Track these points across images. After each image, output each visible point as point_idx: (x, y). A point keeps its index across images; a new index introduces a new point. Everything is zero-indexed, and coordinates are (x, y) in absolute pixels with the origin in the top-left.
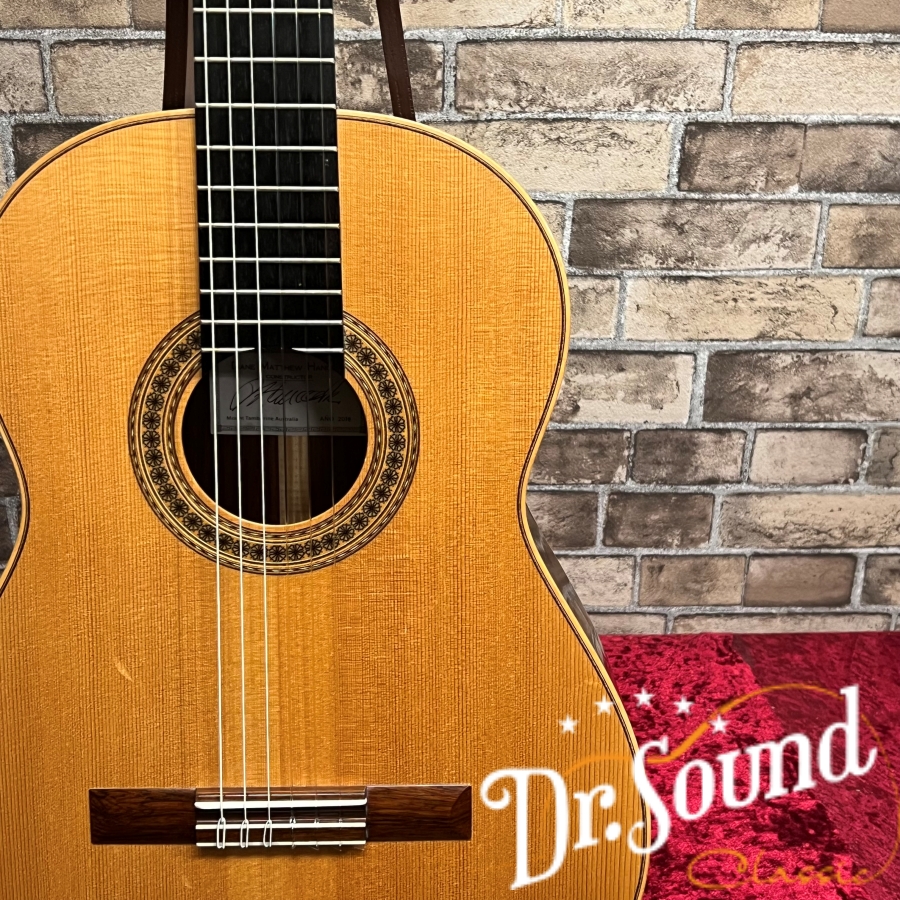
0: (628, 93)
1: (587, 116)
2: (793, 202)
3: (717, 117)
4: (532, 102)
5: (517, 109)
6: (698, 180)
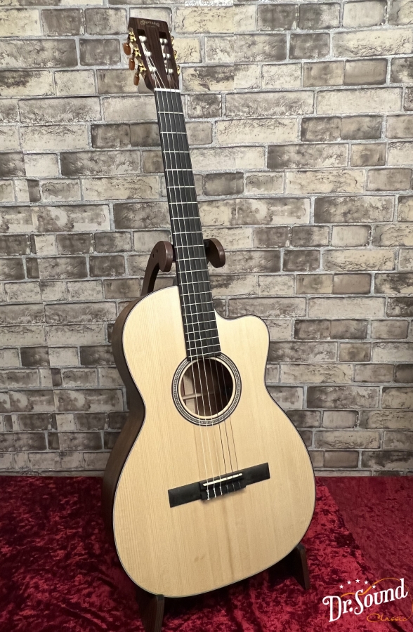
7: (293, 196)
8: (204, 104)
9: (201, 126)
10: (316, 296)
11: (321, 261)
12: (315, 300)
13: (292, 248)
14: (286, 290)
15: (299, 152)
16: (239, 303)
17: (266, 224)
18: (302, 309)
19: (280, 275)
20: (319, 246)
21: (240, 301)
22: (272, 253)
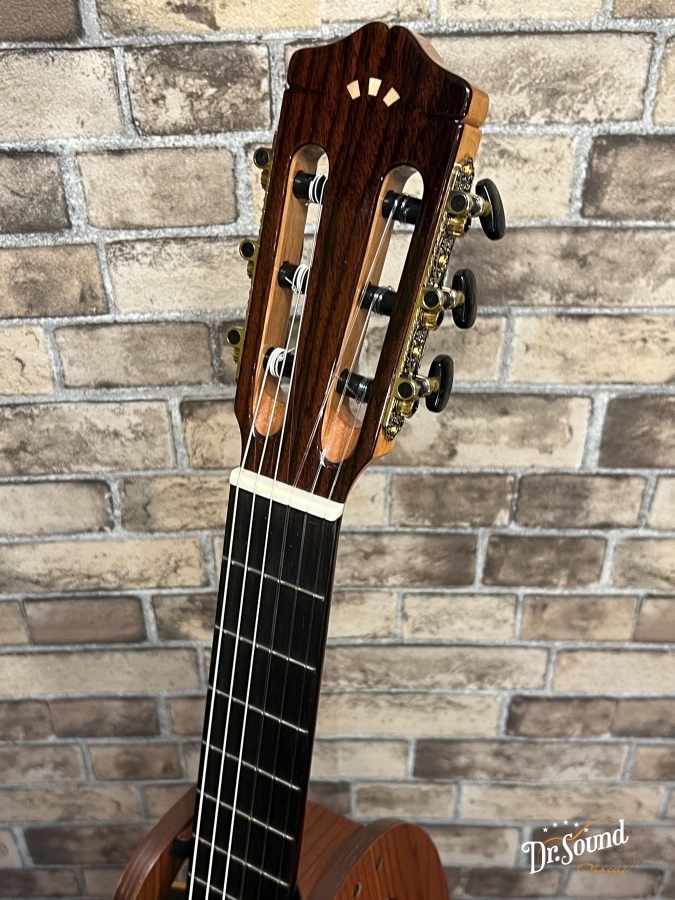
0: (461, 678)
1: (425, 690)
2: (606, 744)
3: (540, 693)
4: (378, 682)
5: (364, 686)
6: (523, 729)
7: (535, 389)
8: (194, 84)
9: (190, 163)
10: (581, 644)
11: (608, 565)
12: (579, 656)
13: (515, 529)
14: (488, 630)
15: (568, 254)
16: (342, 655)
17: (435, 466)
18: (532, 672)
19: (472, 595)
20: (606, 526)
21: (346, 652)
22: (449, 541)
